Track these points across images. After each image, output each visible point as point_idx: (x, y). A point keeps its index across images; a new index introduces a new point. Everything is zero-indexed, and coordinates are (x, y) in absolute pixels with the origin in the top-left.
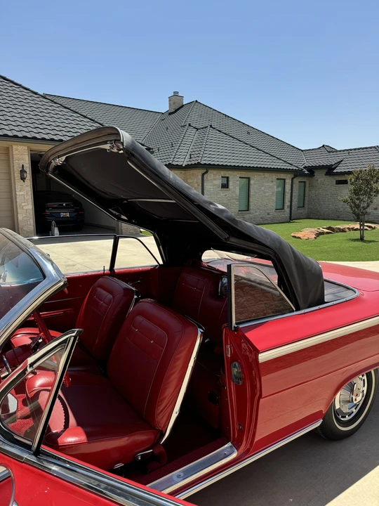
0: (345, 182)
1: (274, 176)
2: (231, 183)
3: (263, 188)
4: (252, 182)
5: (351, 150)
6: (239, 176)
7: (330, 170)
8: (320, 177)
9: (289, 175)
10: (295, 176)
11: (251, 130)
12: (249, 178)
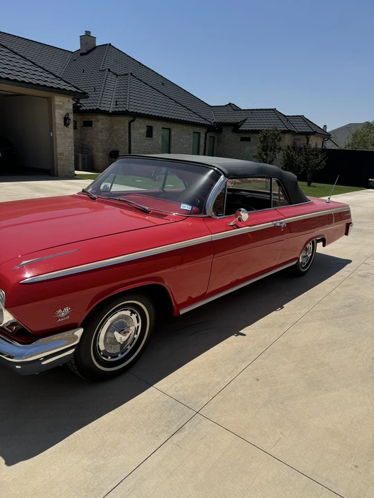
0: (248, 139)
1: (191, 129)
2: (154, 133)
3: (182, 140)
4: (173, 133)
5: (253, 110)
6: (161, 126)
7: (235, 127)
8: (228, 134)
9: (203, 129)
10: (208, 131)
11: (165, 82)
12: (170, 130)
